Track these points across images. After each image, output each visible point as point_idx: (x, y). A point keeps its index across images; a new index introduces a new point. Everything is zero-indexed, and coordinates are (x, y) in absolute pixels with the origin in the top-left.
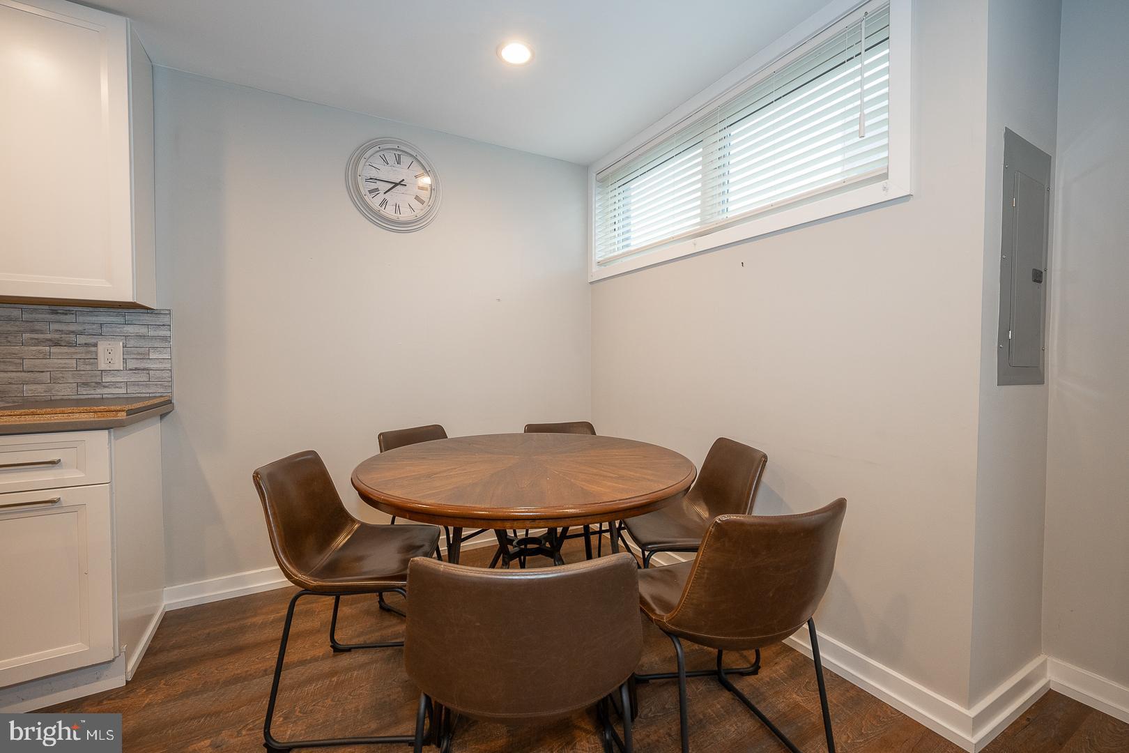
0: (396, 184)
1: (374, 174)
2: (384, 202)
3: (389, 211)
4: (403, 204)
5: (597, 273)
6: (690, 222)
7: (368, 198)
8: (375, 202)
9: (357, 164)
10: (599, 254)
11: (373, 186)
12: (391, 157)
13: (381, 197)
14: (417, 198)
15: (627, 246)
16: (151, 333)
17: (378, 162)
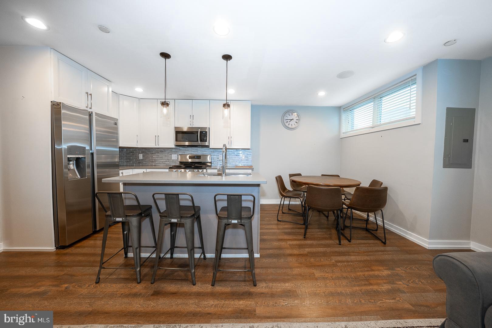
0: (292, 120)
1: (287, 118)
2: (289, 124)
3: (290, 126)
4: (293, 124)
5: (343, 136)
6: (370, 124)
7: (286, 124)
8: (287, 124)
9: (284, 117)
10: (344, 130)
11: (287, 121)
12: (291, 114)
13: (288, 123)
14: (296, 122)
15: (353, 128)
16: (249, 153)
17: (288, 116)
